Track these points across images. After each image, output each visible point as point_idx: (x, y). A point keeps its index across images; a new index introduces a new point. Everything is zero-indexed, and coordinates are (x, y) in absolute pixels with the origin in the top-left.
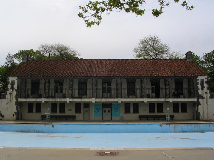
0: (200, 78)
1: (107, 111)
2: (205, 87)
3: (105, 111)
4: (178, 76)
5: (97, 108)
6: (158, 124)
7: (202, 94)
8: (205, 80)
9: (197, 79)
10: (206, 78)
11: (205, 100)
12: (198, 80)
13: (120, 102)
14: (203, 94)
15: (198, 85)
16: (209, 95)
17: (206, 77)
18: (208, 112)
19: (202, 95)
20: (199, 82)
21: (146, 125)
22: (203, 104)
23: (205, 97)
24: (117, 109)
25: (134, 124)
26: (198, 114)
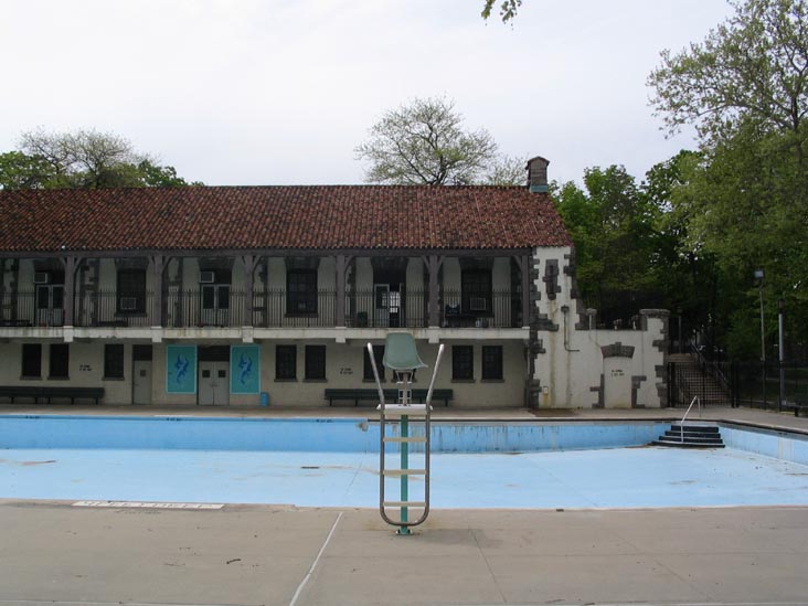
0: (543, 256)
1: (214, 373)
2: (563, 288)
3: (206, 374)
4: (462, 248)
5: (179, 362)
6: (356, 421)
7: (548, 313)
8: (563, 263)
9: (535, 257)
10: (566, 257)
11: (560, 336)
12: (538, 262)
13: (248, 339)
14: (553, 315)
15: (536, 282)
16: (575, 318)
17: (567, 250)
18: (568, 380)
19: (549, 318)
20: (541, 268)
21: (310, 425)
22: (553, 349)
23: (562, 326)
24: (250, 365)
25: (265, 420)
26: (533, 386)
